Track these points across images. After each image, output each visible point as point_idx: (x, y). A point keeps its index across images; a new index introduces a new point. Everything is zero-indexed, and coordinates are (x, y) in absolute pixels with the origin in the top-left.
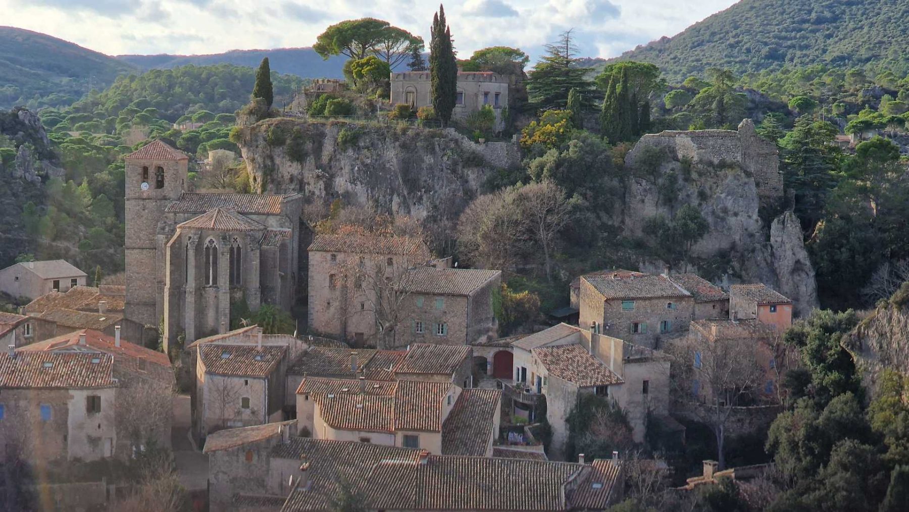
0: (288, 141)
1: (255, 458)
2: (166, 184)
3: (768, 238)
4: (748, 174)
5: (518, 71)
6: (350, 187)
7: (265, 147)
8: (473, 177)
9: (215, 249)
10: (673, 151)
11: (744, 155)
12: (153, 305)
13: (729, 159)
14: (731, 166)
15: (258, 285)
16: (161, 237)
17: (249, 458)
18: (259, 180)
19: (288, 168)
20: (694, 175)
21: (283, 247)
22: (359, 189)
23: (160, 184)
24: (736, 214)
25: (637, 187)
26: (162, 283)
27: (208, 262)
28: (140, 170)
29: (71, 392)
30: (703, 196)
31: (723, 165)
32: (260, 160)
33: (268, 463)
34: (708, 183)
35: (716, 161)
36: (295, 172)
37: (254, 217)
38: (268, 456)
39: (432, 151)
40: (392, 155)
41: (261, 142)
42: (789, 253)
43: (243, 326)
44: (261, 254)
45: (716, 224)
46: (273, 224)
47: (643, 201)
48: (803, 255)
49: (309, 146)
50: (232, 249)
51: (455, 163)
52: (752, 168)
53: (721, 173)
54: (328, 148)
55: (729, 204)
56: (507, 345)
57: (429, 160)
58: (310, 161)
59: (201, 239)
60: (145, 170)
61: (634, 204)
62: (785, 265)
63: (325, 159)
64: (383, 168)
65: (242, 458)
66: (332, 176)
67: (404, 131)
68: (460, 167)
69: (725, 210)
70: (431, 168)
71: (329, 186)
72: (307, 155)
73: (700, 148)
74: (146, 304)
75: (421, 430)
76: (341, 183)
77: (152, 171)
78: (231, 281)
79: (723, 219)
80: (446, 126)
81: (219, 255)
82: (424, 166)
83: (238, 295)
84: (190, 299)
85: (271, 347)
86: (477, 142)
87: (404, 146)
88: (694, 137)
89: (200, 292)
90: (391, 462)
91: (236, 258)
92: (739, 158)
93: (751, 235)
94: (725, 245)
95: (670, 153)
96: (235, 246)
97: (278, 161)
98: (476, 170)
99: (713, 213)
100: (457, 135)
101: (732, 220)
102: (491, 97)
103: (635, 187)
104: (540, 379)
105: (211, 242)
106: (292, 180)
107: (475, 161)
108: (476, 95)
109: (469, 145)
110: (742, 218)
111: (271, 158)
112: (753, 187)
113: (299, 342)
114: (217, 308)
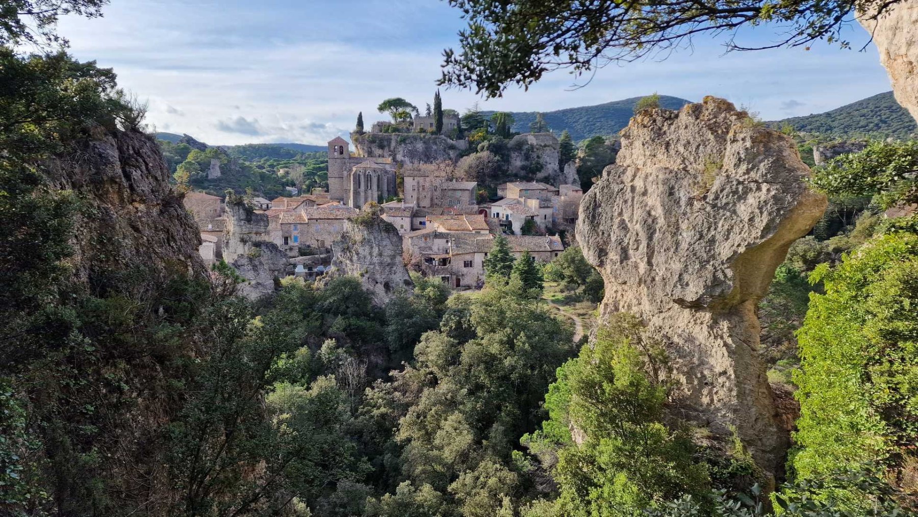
1: (428, 239)
2: (344, 153)
3: (563, 171)
6: (403, 158)
9: (370, 175)
10: (527, 141)
13: (548, 144)
14: (548, 146)
19: (377, 151)
20: (535, 150)
22: (406, 159)
23: (341, 153)
24: (550, 164)
25: (514, 155)
30: (538, 157)
31: (545, 146)
34: (540, 152)
35: (543, 144)
36: (380, 153)
37: (380, 165)
39: (436, 144)
40: (420, 146)
41: (366, 142)
42: (572, 176)
45: (543, 167)
46: (388, 167)
47: (516, 160)
48: (576, 177)
49: (385, 143)
51: (445, 148)
53: (545, 149)
54: (393, 144)
55: (548, 160)
56: (486, 207)
57: (435, 147)
58: (386, 149)
59: (365, 171)
61: (513, 161)
62: (570, 180)
63: (392, 148)
64: (416, 151)
66: (395, 155)
67: (424, 137)
68: (447, 150)
69: (546, 162)
70: (435, 151)
72: (385, 146)
73: (537, 140)
76: (399, 157)
77: (338, 148)
79: (546, 166)
80: (440, 134)
82: (433, 149)
83: (380, 192)
84: (362, 194)
86: (453, 140)
87: (424, 143)
88: (535, 136)
89: (366, 191)
92: (551, 143)
93: (557, 171)
94: (546, 175)
95: (525, 142)
97: (373, 149)
98: (453, 151)
99: (542, 163)
100: (445, 138)
101: (549, 166)
105: (369, 172)
107: (452, 147)
109: (450, 141)
110: (552, 165)
111: (370, 148)
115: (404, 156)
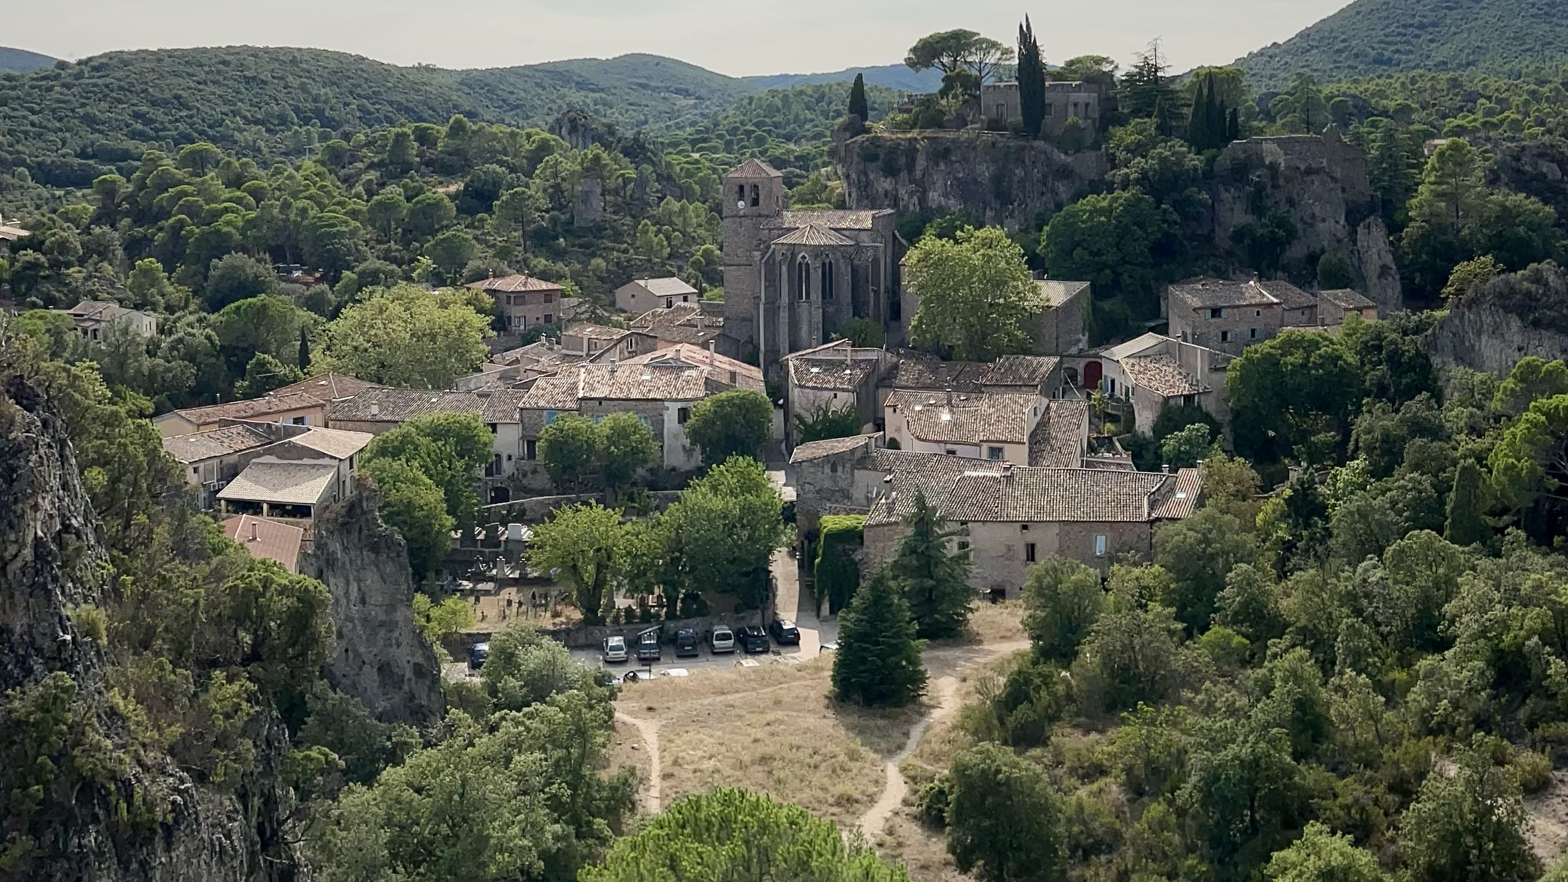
0: (882, 157)
1: (840, 469)
2: (761, 202)
3: (1355, 242)
4: (1334, 179)
5: (1108, 81)
7: (858, 163)
8: (1063, 189)
9: (807, 264)
10: (1260, 157)
11: (1329, 161)
12: (749, 320)
13: (1315, 165)
14: (1317, 172)
15: (850, 299)
16: (757, 254)
17: (834, 469)
18: (854, 195)
19: (885, 184)
20: (1282, 181)
21: (876, 261)
22: (951, 202)
23: (755, 202)
24: (1324, 220)
25: (1226, 195)
26: (759, 298)
27: (800, 277)
28: (737, 189)
29: (666, 404)
30: (1291, 202)
31: (1309, 171)
32: (854, 176)
33: (853, 475)
34: (1295, 189)
35: (1303, 167)
36: (889, 188)
37: (847, 233)
38: (852, 470)
39: (1023, 164)
40: (983, 169)
41: (856, 159)
42: (1375, 257)
43: (832, 340)
44: (853, 269)
45: (1305, 230)
46: (865, 240)
47: (1232, 210)
48: (1389, 259)
49: (902, 161)
50: (824, 264)
51: (1045, 177)
52: (1338, 175)
53: (1308, 179)
54: (921, 162)
55: (1317, 209)
56: (1097, 356)
57: (1019, 172)
58: (904, 175)
59: (794, 256)
60: (741, 188)
61: (1224, 212)
62: (1372, 270)
63: (918, 174)
64: (975, 182)
65: (827, 470)
66: (926, 191)
68: (1050, 179)
69: (1313, 216)
70: (1022, 181)
71: (923, 200)
72: (900, 170)
73: (1286, 154)
74: (744, 319)
75: (1006, 442)
76: (934, 197)
77: (747, 190)
78: (824, 298)
79: (1311, 225)
80: (1035, 139)
81: (812, 271)
82: (1015, 179)
83: (831, 309)
84: (784, 315)
85: (861, 361)
86: (1066, 153)
87: (995, 160)
88: (1280, 144)
89: (792, 307)
90: (974, 474)
91: (828, 273)
92: (1325, 164)
93: (1339, 241)
94: (1313, 249)
95: (1257, 159)
96: (827, 261)
97: (872, 176)
98: (1065, 182)
99: (1302, 219)
100: (1047, 147)
101: (1321, 226)
102: (1081, 108)
103: (1224, 195)
104: (1127, 389)
105: (804, 257)
106: (886, 194)
107: (1065, 173)
108: (1066, 106)
109: (1059, 156)
110: (1330, 223)
111: (866, 175)
112: (1339, 192)
113: (889, 355)
114: (810, 322)
115: (946, 195)
